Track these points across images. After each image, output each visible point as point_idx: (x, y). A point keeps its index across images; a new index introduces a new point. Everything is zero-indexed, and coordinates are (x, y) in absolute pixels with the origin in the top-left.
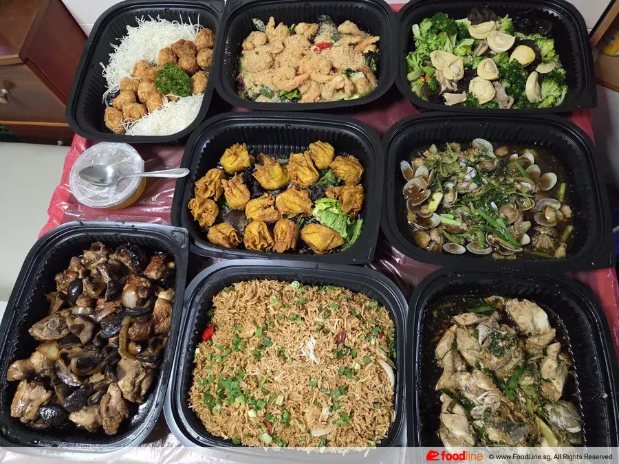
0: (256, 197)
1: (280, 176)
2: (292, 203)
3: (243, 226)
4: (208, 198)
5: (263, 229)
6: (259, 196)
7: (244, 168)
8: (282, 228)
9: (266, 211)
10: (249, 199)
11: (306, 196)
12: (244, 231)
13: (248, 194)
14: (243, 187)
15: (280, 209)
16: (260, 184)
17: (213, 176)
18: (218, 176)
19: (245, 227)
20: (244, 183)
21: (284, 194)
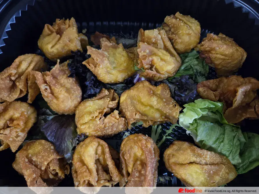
0: (91, 96)
1: (125, 64)
2: (146, 106)
3: (71, 148)
4: (17, 100)
5: (103, 153)
6: (94, 95)
7: (72, 52)
8: (135, 155)
9: (107, 120)
10: (79, 99)
11: (167, 94)
12: (72, 158)
13: (78, 92)
14: (70, 82)
15: (128, 114)
16: (95, 77)
17: (24, 66)
18: (32, 67)
19: (74, 149)
20: (71, 76)
21: (132, 92)
